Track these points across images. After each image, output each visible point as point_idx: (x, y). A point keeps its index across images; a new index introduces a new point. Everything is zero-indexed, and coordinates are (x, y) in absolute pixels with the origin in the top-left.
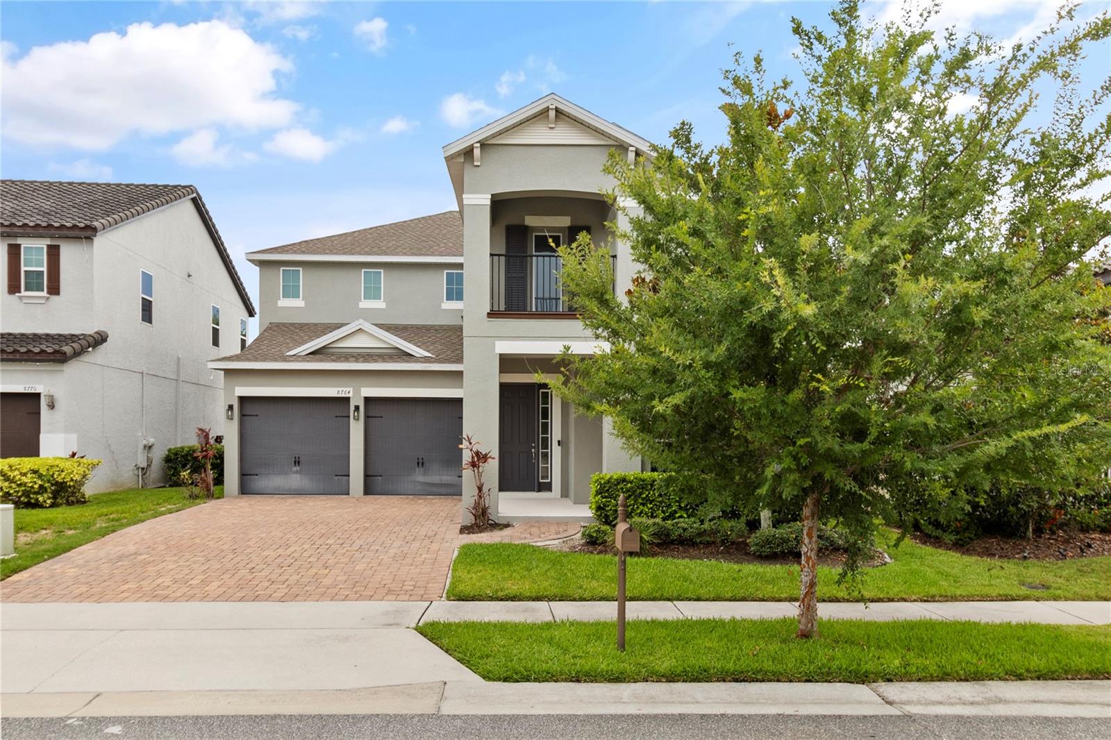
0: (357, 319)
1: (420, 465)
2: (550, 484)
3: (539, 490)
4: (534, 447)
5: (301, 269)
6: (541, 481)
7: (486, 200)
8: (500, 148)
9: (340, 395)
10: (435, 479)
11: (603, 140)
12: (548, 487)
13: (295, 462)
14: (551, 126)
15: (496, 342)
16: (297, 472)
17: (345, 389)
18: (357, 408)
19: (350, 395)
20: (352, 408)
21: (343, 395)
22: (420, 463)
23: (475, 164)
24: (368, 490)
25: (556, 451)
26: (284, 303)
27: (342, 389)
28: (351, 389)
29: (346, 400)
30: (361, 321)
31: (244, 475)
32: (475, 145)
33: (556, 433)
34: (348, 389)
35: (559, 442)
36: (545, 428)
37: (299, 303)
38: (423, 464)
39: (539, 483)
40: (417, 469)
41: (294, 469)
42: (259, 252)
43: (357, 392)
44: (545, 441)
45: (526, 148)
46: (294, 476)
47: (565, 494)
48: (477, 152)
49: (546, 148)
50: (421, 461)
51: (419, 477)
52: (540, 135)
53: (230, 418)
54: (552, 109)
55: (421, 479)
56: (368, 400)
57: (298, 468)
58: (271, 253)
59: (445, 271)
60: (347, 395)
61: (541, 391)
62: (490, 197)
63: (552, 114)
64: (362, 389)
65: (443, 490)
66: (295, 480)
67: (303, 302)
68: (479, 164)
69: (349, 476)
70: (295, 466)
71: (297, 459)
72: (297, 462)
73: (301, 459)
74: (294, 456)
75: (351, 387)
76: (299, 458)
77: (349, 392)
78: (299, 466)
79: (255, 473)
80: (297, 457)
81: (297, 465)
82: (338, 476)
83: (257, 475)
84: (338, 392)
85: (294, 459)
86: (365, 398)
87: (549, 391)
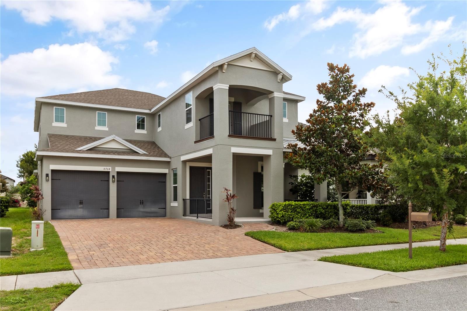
1: (142, 204)
2: (211, 210)
4: (205, 195)
5: (65, 108)
7: (227, 87)
8: (232, 66)
10: (148, 210)
11: (269, 69)
13: (80, 203)
14: (251, 60)
15: (232, 148)
16: (81, 208)
17: (107, 168)
18: (113, 177)
19: (110, 170)
20: (111, 176)
21: (107, 170)
22: (142, 203)
23: (223, 71)
24: (119, 216)
26: (55, 124)
27: (106, 167)
28: (111, 168)
29: (108, 173)
30: (114, 136)
31: (54, 210)
32: (226, 63)
34: (109, 168)
36: (209, 186)
37: (64, 125)
38: (143, 203)
40: (140, 205)
41: (80, 206)
42: (43, 98)
43: (113, 169)
44: (209, 192)
45: (242, 68)
46: (80, 210)
48: (225, 66)
49: (249, 69)
50: (142, 201)
51: (141, 209)
52: (247, 63)
53: (47, 181)
54: (254, 53)
55: (142, 210)
56: (118, 173)
57: (82, 206)
58: (50, 99)
59: (136, 116)
60: (109, 170)
61: (207, 170)
62: (229, 86)
63: (253, 55)
64: (116, 168)
65: (152, 215)
66: (80, 211)
67: (66, 125)
68: (225, 71)
69: (109, 209)
70: (80, 204)
71: (81, 201)
72: (81, 203)
73: (83, 201)
74: (80, 200)
75: (111, 167)
76: (82, 201)
77: (109, 169)
78: (82, 205)
79: (59, 208)
80: (81, 200)
81: (81, 204)
82: (101, 209)
83: (59, 209)
84: (104, 169)
85: (79, 201)
86: (117, 172)
87: (210, 170)
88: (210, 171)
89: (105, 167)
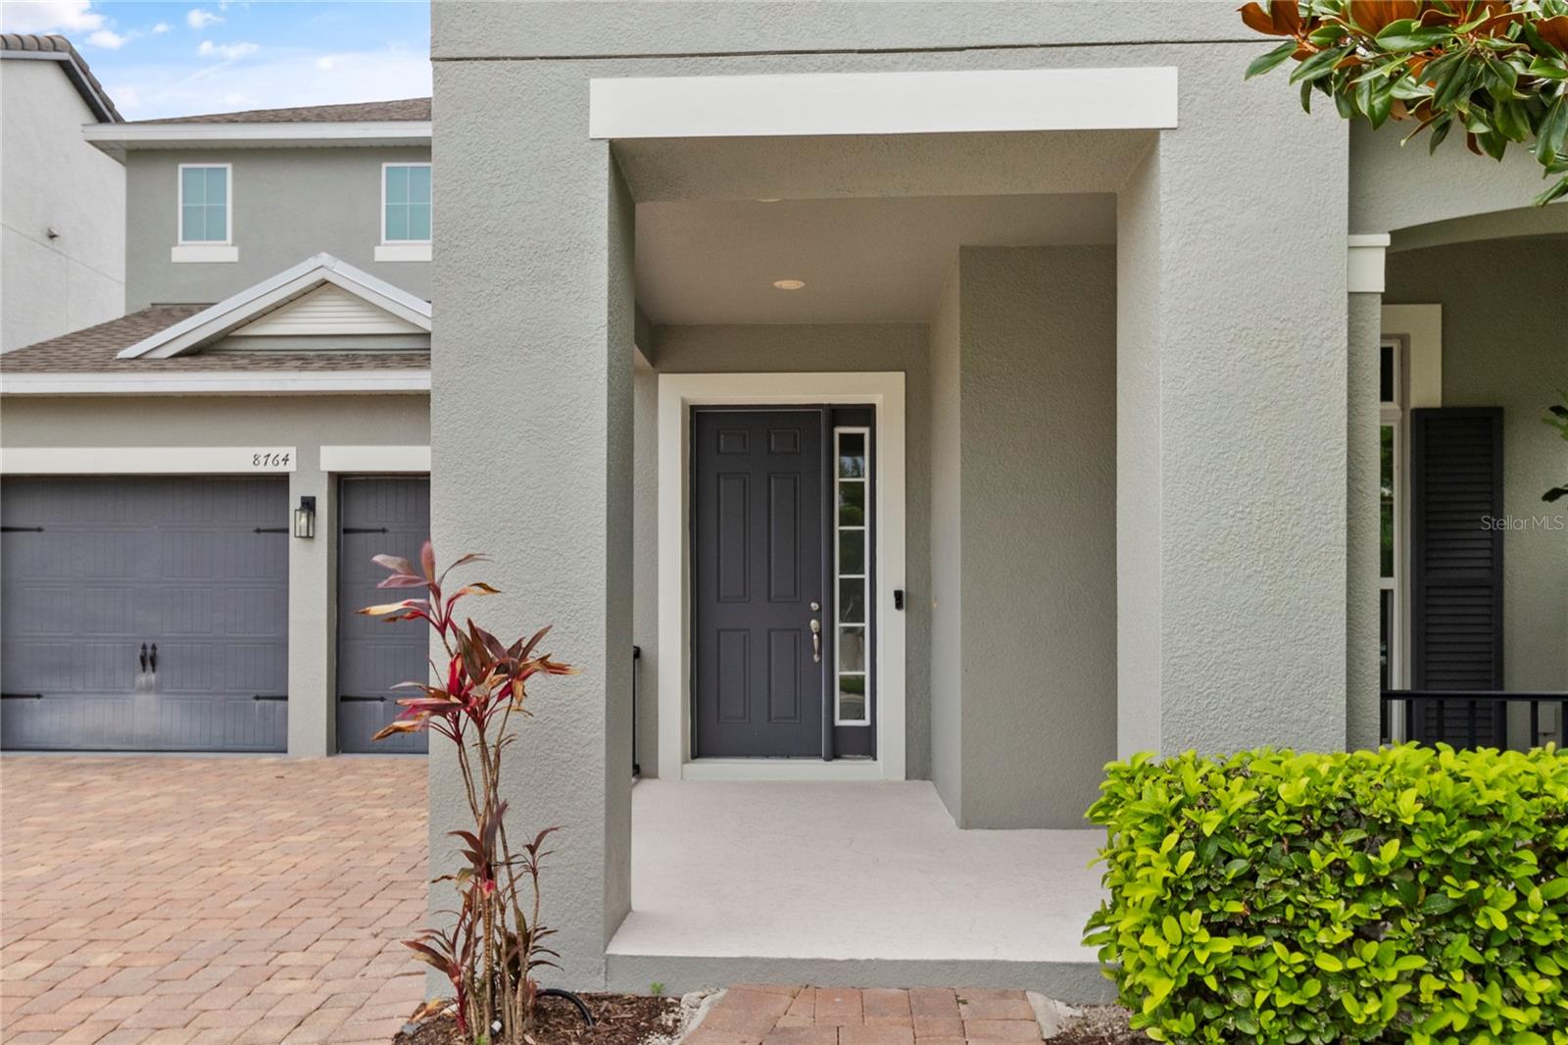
0: (315, 253)
2: (870, 732)
3: (835, 755)
4: (817, 615)
6: (839, 722)
9: (261, 469)
12: (863, 744)
13: (143, 660)
16: (148, 689)
17: (274, 451)
18: (307, 505)
19: (290, 467)
20: (295, 503)
21: (270, 469)
24: (341, 740)
25: (891, 626)
26: (183, 252)
27: (265, 451)
28: (292, 451)
29: (278, 483)
30: (324, 258)
31: (11, 696)
33: (890, 570)
34: (282, 451)
35: (898, 595)
36: (855, 553)
37: (223, 252)
39: (835, 731)
41: (142, 679)
43: (309, 457)
44: (852, 590)
46: (142, 699)
47: (920, 765)
56: (343, 483)
57: (153, 677)
60: (281, 468)
61: (839, 430)
64: (323, 449)
66: (144, 710)
69: (285, 698)
70: (144, 670)
71: (149, 651)
72: (149, 660)
73: (158, 652)
74: (141, 642)
75: (291, 445)
76: (154, 648)
77: (286, 460)
78: (154, 671)
79: (35, 690)
80: (149, 646)
81: (149, 666)
82: (257, 698)
83: (39, 696)
84: (256, 458)
85: (140, 651)
86: (331, 474)
87: (866, 431)
88: (862, 436)
89: (262, 451)
